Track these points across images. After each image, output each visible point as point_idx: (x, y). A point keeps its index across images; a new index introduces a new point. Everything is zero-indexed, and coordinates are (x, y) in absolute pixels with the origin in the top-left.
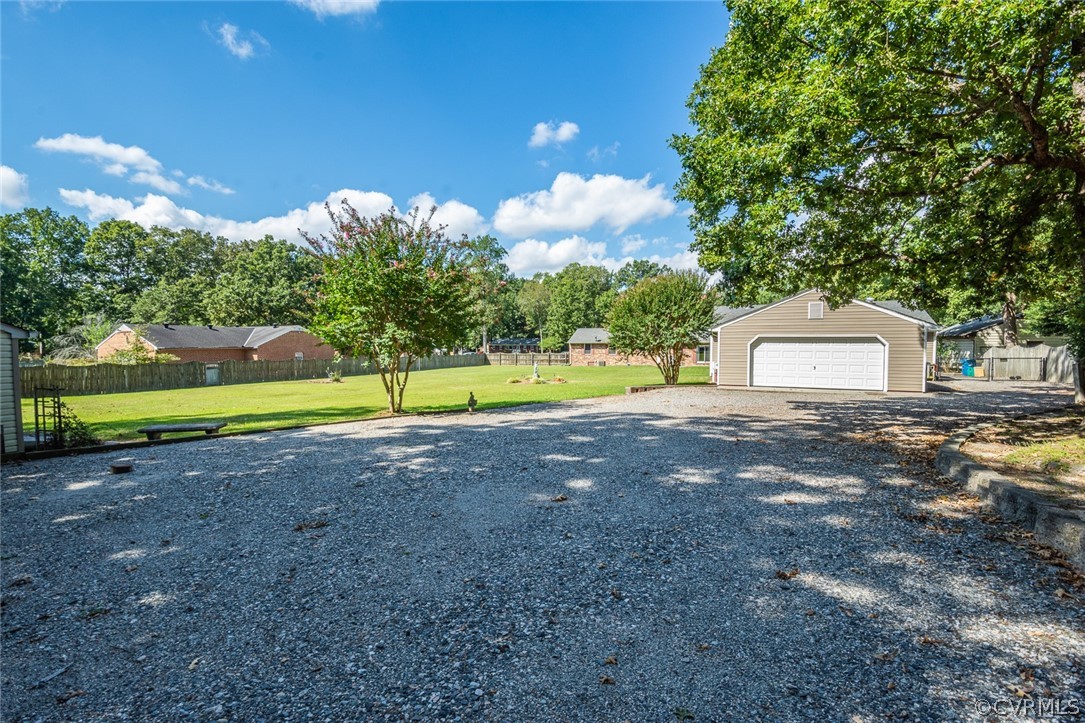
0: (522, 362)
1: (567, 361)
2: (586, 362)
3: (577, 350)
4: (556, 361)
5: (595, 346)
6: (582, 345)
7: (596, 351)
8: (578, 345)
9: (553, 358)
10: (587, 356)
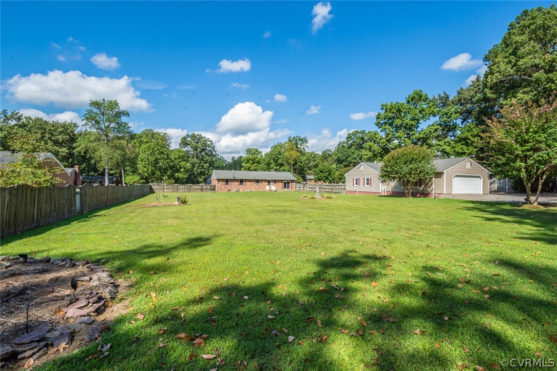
0: (181, 190)
1: (214, 189)
2: (226, 190)
3: (221, 183)
4: (207, 189)
5: (231, 180)
6: (224, 179)
7: (232, 183)
8: (221, 179)
9: (204, 187)
10: (227, 186)
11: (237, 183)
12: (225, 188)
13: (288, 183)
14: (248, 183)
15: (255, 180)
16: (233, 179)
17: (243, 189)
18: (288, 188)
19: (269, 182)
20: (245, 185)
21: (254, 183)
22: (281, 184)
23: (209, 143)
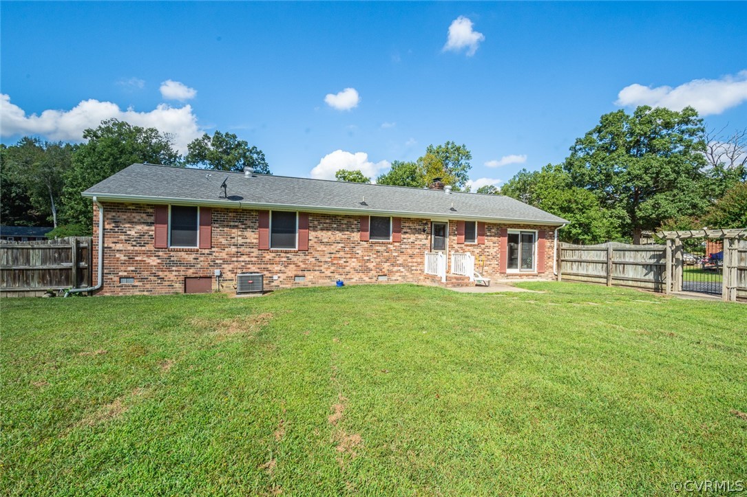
1: (83, 275)
2: (172, 276)
7: (220, 235)
8: (138, 207)
11: (252, 236)
12: (169, 264)
13: (529, 239)
14: (325, 236)
15: (362, 219)
16: (227, 210)
17: (292, 270)
18: (527, 263)
19: (439, 230)
20: (305, 250)
21: (356, 236)
22: (495, 246)
23: (255, 156)
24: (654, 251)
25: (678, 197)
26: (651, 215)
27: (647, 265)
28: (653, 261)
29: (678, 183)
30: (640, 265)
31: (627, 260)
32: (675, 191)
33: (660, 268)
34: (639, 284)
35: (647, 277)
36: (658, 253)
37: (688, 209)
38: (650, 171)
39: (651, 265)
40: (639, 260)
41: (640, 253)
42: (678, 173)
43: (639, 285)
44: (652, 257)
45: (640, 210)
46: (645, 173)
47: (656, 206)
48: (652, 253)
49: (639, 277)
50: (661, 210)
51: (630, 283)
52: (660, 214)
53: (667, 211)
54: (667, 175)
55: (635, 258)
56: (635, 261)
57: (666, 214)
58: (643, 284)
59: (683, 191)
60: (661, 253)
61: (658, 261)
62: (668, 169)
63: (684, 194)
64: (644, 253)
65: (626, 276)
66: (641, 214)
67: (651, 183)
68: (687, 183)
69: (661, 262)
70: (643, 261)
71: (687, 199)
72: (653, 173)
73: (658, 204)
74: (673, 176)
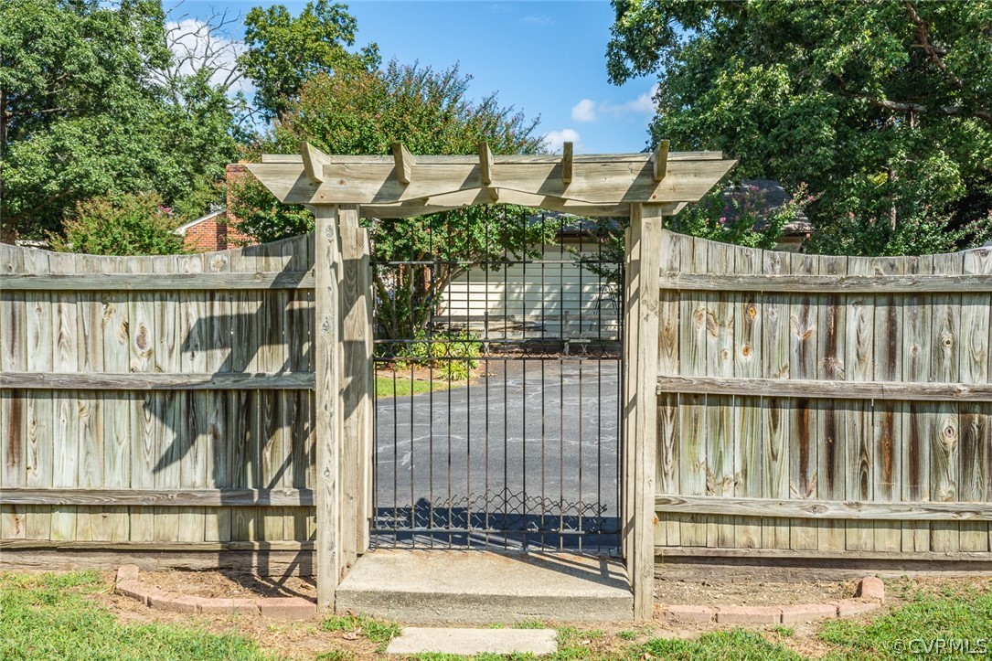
24: (210, 294)
25: (111, 137)
26: (45, 182)
27: (170, 393)
28: (201, 367)
29: (109, 97)
30: (119, 393)
31: (38, 362)
32: (105, 119)
33: (247, 409)
34: (118, 528)
35: (170, 480)
36: (231, 308)
37: (136, 175)
38: (39, 44)
39: (191, 393)
40: (119, 364)
41: (121, 308)
42: (110, 67)
43: (121, 537)
44: (202, 337)
45: (15, 166)
46: (25, 45)
47: (58, 156)
48: (196, 311)
49: (116, 480)
50: (73, 169)
51: (64, 527)
52: (70, 183)
53: (87, 175)
54: (84, 68)
55: (88, 344)
56: (94, 373)
57: (85, 184)
58: (144, 529)
59: (125, 121)
60: (252, 307)
61: (234, 366)
62: (87, 48)
63: (126, 131)
64: (143, 313)
65: (36, 478)
66: (17, 178)
67: (41, 82)
68: (132, 102)
69: (252, 369)
70: (141, 363)
71: (133, 146)
72: (47, 53)
73: (63, 149)
74: (98, 74)
